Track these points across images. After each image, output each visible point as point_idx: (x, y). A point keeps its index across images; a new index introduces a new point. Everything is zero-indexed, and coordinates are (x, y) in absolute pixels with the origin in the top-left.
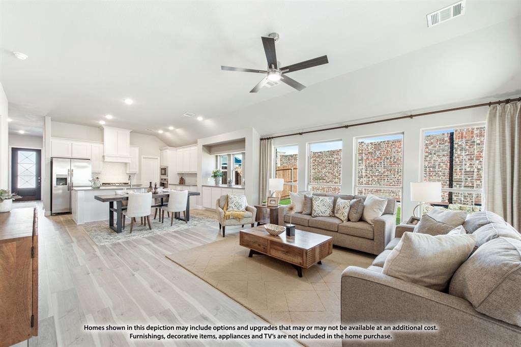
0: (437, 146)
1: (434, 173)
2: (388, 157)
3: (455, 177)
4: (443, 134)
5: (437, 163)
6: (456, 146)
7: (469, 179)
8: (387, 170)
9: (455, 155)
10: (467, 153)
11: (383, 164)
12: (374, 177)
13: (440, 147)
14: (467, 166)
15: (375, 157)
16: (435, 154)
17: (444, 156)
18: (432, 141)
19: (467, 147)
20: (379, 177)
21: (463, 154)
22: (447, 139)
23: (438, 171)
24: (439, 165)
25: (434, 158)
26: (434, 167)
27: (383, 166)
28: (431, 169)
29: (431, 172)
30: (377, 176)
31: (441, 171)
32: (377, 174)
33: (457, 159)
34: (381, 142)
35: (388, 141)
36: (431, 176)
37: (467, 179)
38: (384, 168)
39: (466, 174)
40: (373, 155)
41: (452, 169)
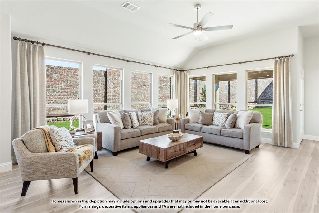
0: (99, 78)
1: (97, 94)
2: (65, 80)
3: (108, 97)
4: (102, 71)
5: (98, 89)
6: (108, 79)
7: (114, 98)
8: (65, 91)
9: (108, 84)
10: (113, 84)
11: (60, 85)
12: (51, 97)
13: (100, 78)
14: (113, 91)
15: (52, 80)
16: (97, 82)
17: (102, 84)
18: (96, 74)
19: (113, 81)
20: (56, 97)
21: (111, 84)
22: (103, 74)
23: (99, 93)
24: (100, 89)
25: (97, 85)
26: (97, 91)
27: (60, 88)
28: (95, 92)
29: (96, 93)
30: (55, 96)
31: (101, 93)
32: (54, 94)
33: (109, 87)
34: (58, 67)
35: (64, 67)
36: (96, 96)
37: (113, 98)
38: (61, 90)
39: (112, 95)
40: (50, 77)
41: (106, 92)
